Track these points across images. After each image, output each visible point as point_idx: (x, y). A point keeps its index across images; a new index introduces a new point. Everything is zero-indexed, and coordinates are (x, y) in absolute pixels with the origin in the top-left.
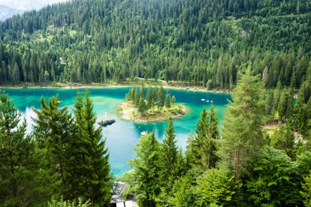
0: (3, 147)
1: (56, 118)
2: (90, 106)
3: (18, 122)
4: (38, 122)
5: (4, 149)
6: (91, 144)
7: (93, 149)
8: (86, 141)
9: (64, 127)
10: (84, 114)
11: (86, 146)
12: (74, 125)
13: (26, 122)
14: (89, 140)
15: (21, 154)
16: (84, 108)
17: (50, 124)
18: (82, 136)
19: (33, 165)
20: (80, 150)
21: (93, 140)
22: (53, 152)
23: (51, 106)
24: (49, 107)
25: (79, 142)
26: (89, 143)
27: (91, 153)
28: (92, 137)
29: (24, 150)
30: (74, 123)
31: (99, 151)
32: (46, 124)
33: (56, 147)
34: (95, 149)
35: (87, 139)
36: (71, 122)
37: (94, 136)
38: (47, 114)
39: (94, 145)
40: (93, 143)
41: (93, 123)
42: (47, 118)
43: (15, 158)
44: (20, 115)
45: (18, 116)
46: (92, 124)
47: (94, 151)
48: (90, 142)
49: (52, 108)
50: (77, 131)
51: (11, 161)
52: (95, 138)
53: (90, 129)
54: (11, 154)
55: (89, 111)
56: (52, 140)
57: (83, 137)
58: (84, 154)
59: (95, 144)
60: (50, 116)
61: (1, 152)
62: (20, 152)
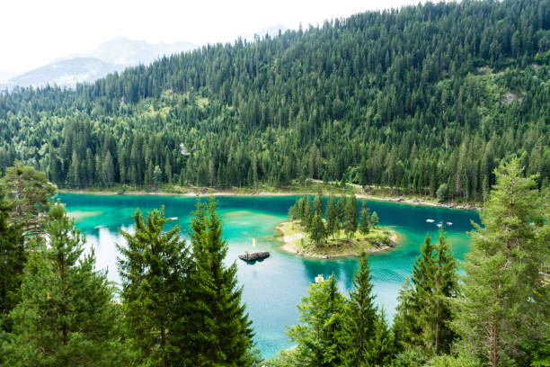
0: (49, 298)
1: (158, 248)
2: (216, 227)
3: (79, 253)
4: (127, 253)
5: (50, 301)
6: (216, 296)
7: (219, 305)
8: (207, 289)
9: (172, 262)
10: (207, 241)
11: (208, 298)
12: (189, 260)
13: (93, 253)
14: (213, 288)
15: (80, 311)
16: (207, 232)
17: (148, 257)
18: (201, 281)
19: (101, 331)
20: (197, 305)
21: (220, 288)
22: (150, 307)
23: (150, 226)
24: (147, 228)
25: (196, 290)
26: (213, 294)
27: (215, 313)
28: (219, 283)
29: (86, 303)
31: (230, 310)
32: (141, 257)
33: (155, 300)
34: (224, 305)
35: (210, 287)
36: (183, 255)
37: (222, 282)
38: (142, 240)
39: (220, 298)
40: (219, 293)
41: (221, 257)
42: (143, 247)
43: (68, 319)
44: (84, 242)
45: (81, 242)
47: (222, 309)
48: (214, 292)
49: (153, 230)
50: (194, 272)
51: (61, 323)
52: (223, 285)
53: (216, 267)
54: (63, 310)
55: (215, 237)
56: (149, 286)
57: (202, 283)
58: (203, 312)
59: (223, 296)
60: (149, 243)
61: (46, 306)
62: (79, 307)
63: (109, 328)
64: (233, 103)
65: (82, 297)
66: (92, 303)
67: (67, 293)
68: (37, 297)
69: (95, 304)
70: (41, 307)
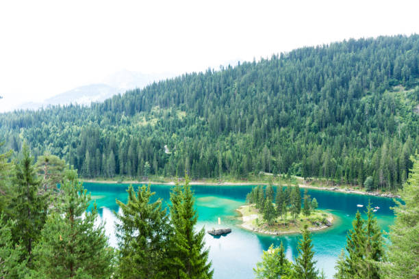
0: (61, 239)
1: (145, 215)
2: (190, 199)
4: (122, 218)
5: (62, 242)
6: (189, 254)
7: (191, 261)
8: (182, 248)
9: (156, 227)
10: (182, 211)
11: (183, 256)
12: (168, 226)
14: (186, 248)
15: (84, 252)
16: (182, 204)
17: (137, 221)
18: (177, 241)
19: (100, 269)
20: (174, 261)
21: (192, 247)
22: (138, 261)
23: (140, 197)
24: (137, 199)
25: (174, 250)
26: (186, 252)
27: (188, 267)
28: (191, 243)
29: (89, 247)
31: (199, 265)
32: (132, 222)
33: (142, 255)
34: (194, 261)
35: (184, 246)
36: (164, 221)
37: (193, 242)
38: (133, 208)
39: (192, 255)
40: (191, 251)
41: (193, 223)
42: (134, 215)
43: (75, 257)
46: (192, 225)
47: (193, 264)
48: (188, 250)
49: (141, 201)
50: (172, 235)
51: (69, 260)
52: (194, 245)
53: (188, 231)
54: (71, 249)
55: (188, 208)
56: (138, 244)
57: (178, 243)
58: (179, 267)
59: (194, 254)
60: (138, 211)
61: (59, 246)
62: (83, 249)
63: (106, 267)
65: (85, 242)
66: (93, 247)
67: (74, 238)
68: (53, 239)
69: (96, 247)
70: (55, 248)
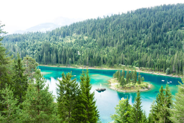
0: (34, 99)
1: (69, 85)
2: (88, 79)
3: (44, 85)
4: (59, 86)
5: (34, 100)
6: (87, 102)
7: (88, 105)
8: (85, 100)
9: (73, 90)
10: (85, 84)
11: (85, 103)
12: (79, 90)
13: (48, 86)
14: (86, 100)
15: (43, 104)
16: (85, 81)
17: (66, 88)
18: (83, 97)
19: (49, 111)
20: (81, 105)
21: (89, 100)
22: (66, 105)
23: (67, 78)
24: (66, 78)
25: (81, 100)
26: (86, 102)
27: (87, 108)
28: (88, 98)
29: (45, 102)
30: (79, 88)
31: (92, 107)
32: (64, 88)
33: (67, 102)
34: (90, 105)
35: (85, 99)
36: (77, 88)
38: (64, 82)
39: (89, 103)
41: (89, 89)
42: (64, 85)
43: (40, 106)
44: (46, 82)
45: (45, 82)
46: (89, 90)
47: (89, 107)
48: (87, 101)
49: (68, 79)
50: (80, 94)
51: (37, 108)
53: (87, 93)
54: (38, 103)
55: (88, 83)
56: (66, 97)
58: (83, 108)
59: (90, 103)
60: (66, 83)
61: (33, 102)
62: (43, 103)
63: (52, 110)
64: (96, 38)
65: (44, 100)
66: (47, 102)
67: (40, 98)
68: (30, 99)
69: (48, 102)
70: (32, 102)
